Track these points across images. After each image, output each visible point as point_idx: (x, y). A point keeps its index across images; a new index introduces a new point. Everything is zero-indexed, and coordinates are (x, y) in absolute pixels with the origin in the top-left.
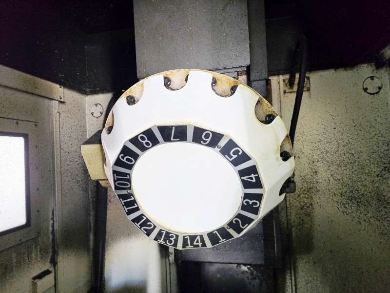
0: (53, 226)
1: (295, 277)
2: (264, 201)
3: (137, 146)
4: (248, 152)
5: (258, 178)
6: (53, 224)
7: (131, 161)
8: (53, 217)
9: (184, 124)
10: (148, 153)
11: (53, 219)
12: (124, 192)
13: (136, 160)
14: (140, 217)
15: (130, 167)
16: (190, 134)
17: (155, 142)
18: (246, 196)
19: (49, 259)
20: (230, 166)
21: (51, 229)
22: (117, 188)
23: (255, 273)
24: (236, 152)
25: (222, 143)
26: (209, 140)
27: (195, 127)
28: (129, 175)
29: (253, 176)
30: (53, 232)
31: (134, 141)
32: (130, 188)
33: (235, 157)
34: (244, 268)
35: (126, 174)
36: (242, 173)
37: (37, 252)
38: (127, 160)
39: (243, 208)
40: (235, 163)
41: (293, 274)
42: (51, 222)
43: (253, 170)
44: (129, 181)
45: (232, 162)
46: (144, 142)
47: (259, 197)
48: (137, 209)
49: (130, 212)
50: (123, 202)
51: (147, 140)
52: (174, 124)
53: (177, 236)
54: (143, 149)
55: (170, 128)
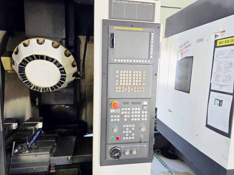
2: (67, 78)
3: (28, 60)
4: (62, 64)
5: (65, 71)
7: (25, 64)
9: (43, 55)
10: (31, 62)
12: (22, 74)
13: (27, 64)
14: (28, 82)
15: (25, 66)
16: (45, 58)
17: (34, 59)
18: (62, 76)
20: (57, 68)
22: (19, 72)
23: (71, 108)
24: (58, 64)
25: (55, 61)
26: (50, 60)
27: (46, 56)
28: (24, 68)
29: (63, 70)
31: (27, 58)
32: (24, 72)
33: (58, 65)
34: (67, 107)
35: (23, 68)
36: (60, 70)
38: (24, 63)
39: (61, 79)
40: (58, 67)
43: (63, 69)
44: (24, 70)
45: (57, 66)
46: (30, 59)
47: (65, 76)
48: (27, 79)
49: (24, 80)
50: (21, 77)
51: (31, 58)
52: (40, 55)
53: (40, 88)
54: (30, 61)
55: (39, 56)
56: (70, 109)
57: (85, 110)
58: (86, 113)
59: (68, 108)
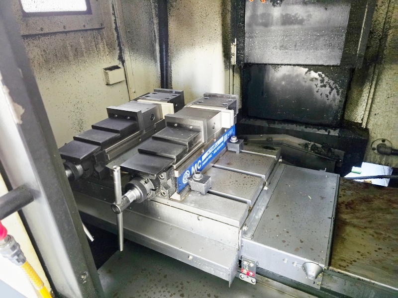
0: (116, 23)
1: (375, 89)
6: (115, 20)
8: (114, 13)
11: (114, 14)
19: (117, 56)
21: (114, 25)
23: (326, 79)
30: (116, 29)
37: (104, 44)
41: (373, 86)
42: (113, 18)
56: (322, 81)
57: (372, 90)
58: (373, 99)
59: (316, 79)
